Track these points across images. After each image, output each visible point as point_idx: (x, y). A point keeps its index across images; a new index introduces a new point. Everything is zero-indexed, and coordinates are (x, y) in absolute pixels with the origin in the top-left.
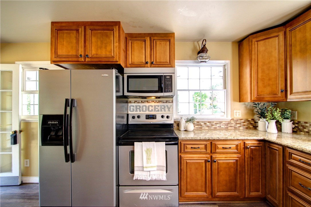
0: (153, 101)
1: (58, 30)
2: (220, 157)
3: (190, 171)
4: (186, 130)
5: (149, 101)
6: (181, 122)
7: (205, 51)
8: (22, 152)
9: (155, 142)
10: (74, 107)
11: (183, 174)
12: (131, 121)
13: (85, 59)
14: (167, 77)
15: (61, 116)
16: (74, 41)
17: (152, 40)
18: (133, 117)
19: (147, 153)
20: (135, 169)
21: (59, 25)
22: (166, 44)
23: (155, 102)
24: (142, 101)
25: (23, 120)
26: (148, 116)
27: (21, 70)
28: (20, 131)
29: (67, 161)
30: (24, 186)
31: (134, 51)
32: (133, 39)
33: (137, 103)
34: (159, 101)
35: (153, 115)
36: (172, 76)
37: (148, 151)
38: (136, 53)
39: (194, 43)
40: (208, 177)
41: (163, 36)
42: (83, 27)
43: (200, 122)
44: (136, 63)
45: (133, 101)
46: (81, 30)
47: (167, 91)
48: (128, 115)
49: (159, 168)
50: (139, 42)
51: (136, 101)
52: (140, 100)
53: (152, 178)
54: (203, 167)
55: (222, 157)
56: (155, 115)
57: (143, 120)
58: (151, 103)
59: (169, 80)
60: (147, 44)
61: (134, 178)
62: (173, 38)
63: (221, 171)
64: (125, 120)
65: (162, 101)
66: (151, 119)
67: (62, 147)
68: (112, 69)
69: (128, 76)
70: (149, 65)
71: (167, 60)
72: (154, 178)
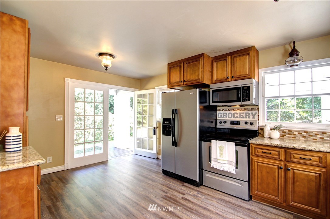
0: (239, 109)
1: (171, 68)
2: (296, 167)
3: (261, 173)
4: (270, 138)
5: (235, 109)
6: (264, 129)
7: (294, 54)
8: (158, 140)
9: (227, 142)
10: (176, 114)
11: (254, 174)
12: (219, 126)
13: (184, 83)
14: (245, 88)
15: (170, 119)
16: (178, 73)
17: (233, 57)
18: (221, 123)
19: (220, 149)
20: (212, 159)
21: (171, 64)
22: (245, 58)
23: (240, 109)
24: (228, 109)
25: (158, 121)
26: (233, 122)
27: (157, 92)
28: (157, 128)
29: (173, 146)
30: (158, 160)
31: (218, 70)
32: (217, 61)
33: (225, 111)
34: (244, 109)
35: (237, 121)
36: (249, 86)
37: (221, 148)
38: (220, 71)
39: (284, 47)
40: (281, 184)
41: (243, 51)
42: (183, 63)
43: (292, 131)
44: (219, 79)
45: (221, 109)
46: (182, 65)
47: (245, 100)
48: (216, 120)
49: (229, 162)
50: (222, 62)
51: (224, 109)
52: (227, 108)
53: (224, 169)
54: (275, 172)
55: (299, 167)
56: (239, 121)
57: (229, 126)
58: (236, 110)
59: (247, 91)
60: (229, 62)
61: (211, 166)
62: (252, 51)
63: (297, 181)
64: (214, 124)
65: (247, 109)
66: (235, 124)
67: (171, 137)
68: (197, 88)
69: (212, 90)
70: (230, 79)
71: (247, 73)
72: (226, 170)
